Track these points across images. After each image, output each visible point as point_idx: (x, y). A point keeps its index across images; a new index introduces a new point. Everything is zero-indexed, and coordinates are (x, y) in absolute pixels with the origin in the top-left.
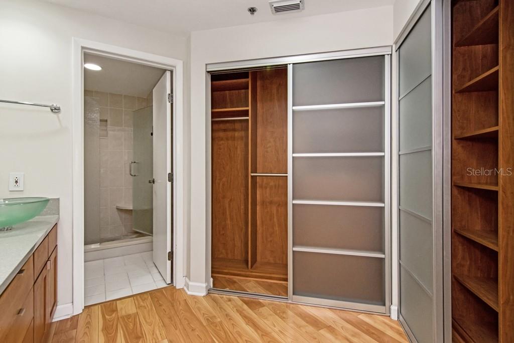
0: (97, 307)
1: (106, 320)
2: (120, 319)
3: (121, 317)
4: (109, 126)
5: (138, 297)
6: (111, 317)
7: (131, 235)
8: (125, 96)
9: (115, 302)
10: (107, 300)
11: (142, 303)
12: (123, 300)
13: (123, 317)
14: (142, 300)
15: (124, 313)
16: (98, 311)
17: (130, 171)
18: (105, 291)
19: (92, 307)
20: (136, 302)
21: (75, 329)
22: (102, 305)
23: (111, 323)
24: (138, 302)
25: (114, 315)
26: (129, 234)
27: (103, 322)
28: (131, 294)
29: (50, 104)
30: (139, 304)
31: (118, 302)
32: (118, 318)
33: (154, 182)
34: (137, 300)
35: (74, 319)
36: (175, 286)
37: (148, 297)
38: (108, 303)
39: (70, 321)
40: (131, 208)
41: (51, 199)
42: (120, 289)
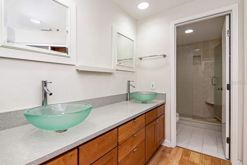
0: (181, 149)
1: (182, 158)
2: (189, 162)
3: (190, 161)
4: (201, 59)
5: (204, 156)
6: (185, 158)
7: (213, 119)
8: (210, 40)
9: (190, 151)
10: (188, 148)
11: (204, 161)
12: (194, 153)
13: (191, 162)
14: (205, 159)
15: (192, 160)
16: (181, 151)
17: (212, 82)
18: (189, 143)
19: (179, 148)
20: (201, 158)
21: (169, 153)
22: (184, 149)
23: (184, 161)
24: (202, 158)
25: (187, 158)
26: (213, 118)
27: (181, 158)
28: (201, 152)
29: (163, 54)
30: (202, 160)
31: (192, 152)
32: (188, 161)
33: (222, 89)
34: (202, 157)
35: (171, 149)
36: (231, 162)
37: (209, 159)
38: (187, 150)
39: (169, 149)
40: (213, 103)
41: (159, 93)
42: (196, 146)
